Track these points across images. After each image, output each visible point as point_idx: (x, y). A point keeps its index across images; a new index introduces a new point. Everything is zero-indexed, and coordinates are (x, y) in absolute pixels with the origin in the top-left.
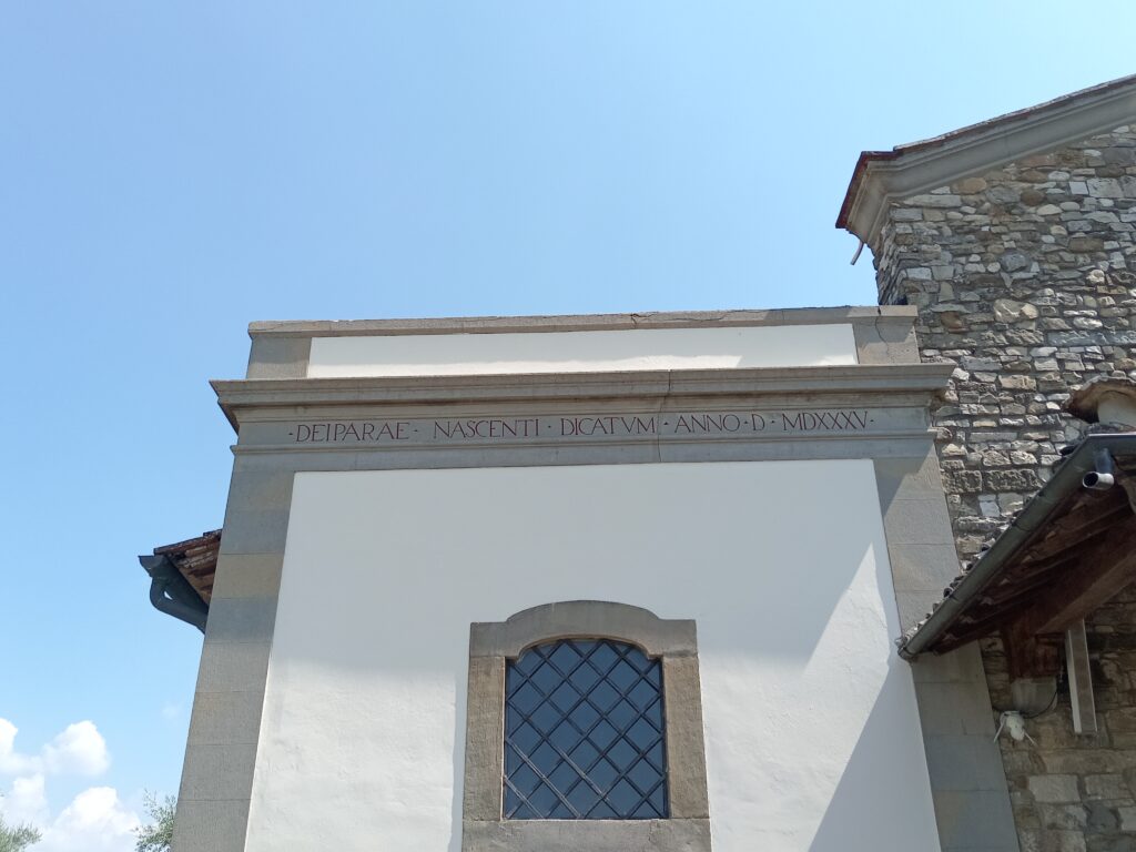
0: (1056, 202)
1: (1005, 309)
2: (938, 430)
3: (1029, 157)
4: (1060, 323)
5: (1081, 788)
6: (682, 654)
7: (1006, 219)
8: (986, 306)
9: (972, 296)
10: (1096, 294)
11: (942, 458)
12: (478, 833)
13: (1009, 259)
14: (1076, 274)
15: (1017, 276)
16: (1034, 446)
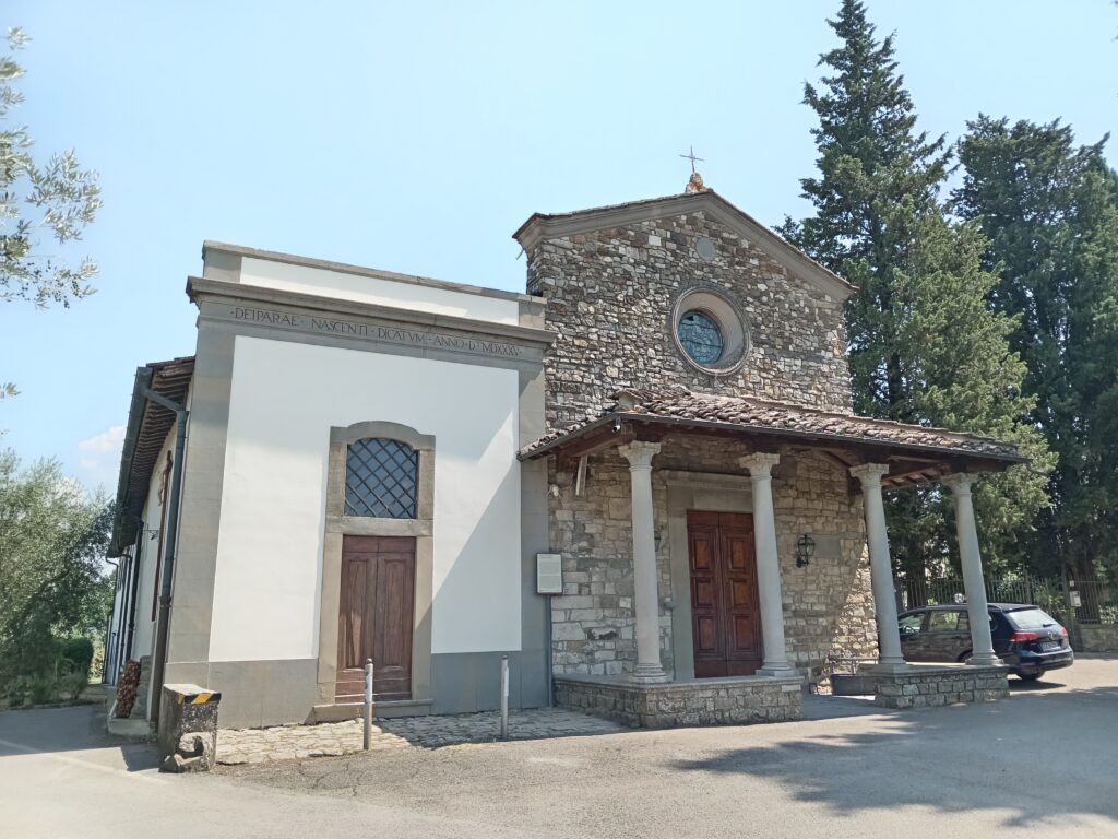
0: (612, 256)
1: (582, 306)
2: (546, 360)
3: (606, 229)
4: (602, 317)
5: (574, 515)
6: (428, 451)
7: (590, 260)
8: (575, 305)
9: (569, 297)
10: (619, 306)
11: (546, 374)
12: (334, 521)
13: (588, 281)
14: (612, 295)
15: (590, 291)
16: (582, 373)
